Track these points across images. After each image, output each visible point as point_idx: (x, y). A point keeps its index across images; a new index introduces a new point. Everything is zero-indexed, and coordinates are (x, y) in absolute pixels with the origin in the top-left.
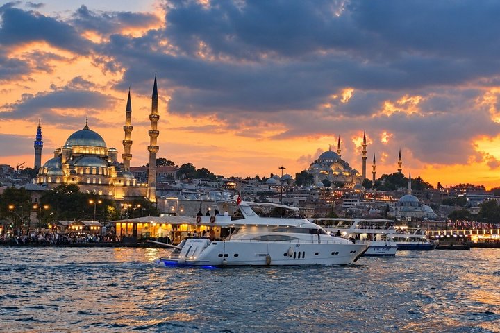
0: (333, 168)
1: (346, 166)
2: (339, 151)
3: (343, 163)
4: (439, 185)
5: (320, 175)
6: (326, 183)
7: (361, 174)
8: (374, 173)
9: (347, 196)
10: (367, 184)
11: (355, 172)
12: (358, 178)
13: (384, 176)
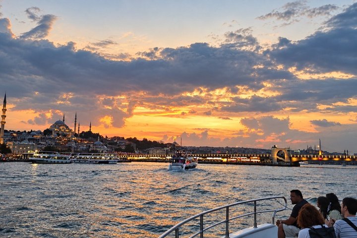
0: (61, 128)
1: (67, 127)
2: (64, 120)
3: (66, 126)
4: (106, 137)
5: (55, 131)
6: (58, 135)
7: (73, 130)
8: (79, 131)
9: (69, 141)
10: (76, 135)
11: (71, 130)
12: (72, 132)
13: (83, 132)
